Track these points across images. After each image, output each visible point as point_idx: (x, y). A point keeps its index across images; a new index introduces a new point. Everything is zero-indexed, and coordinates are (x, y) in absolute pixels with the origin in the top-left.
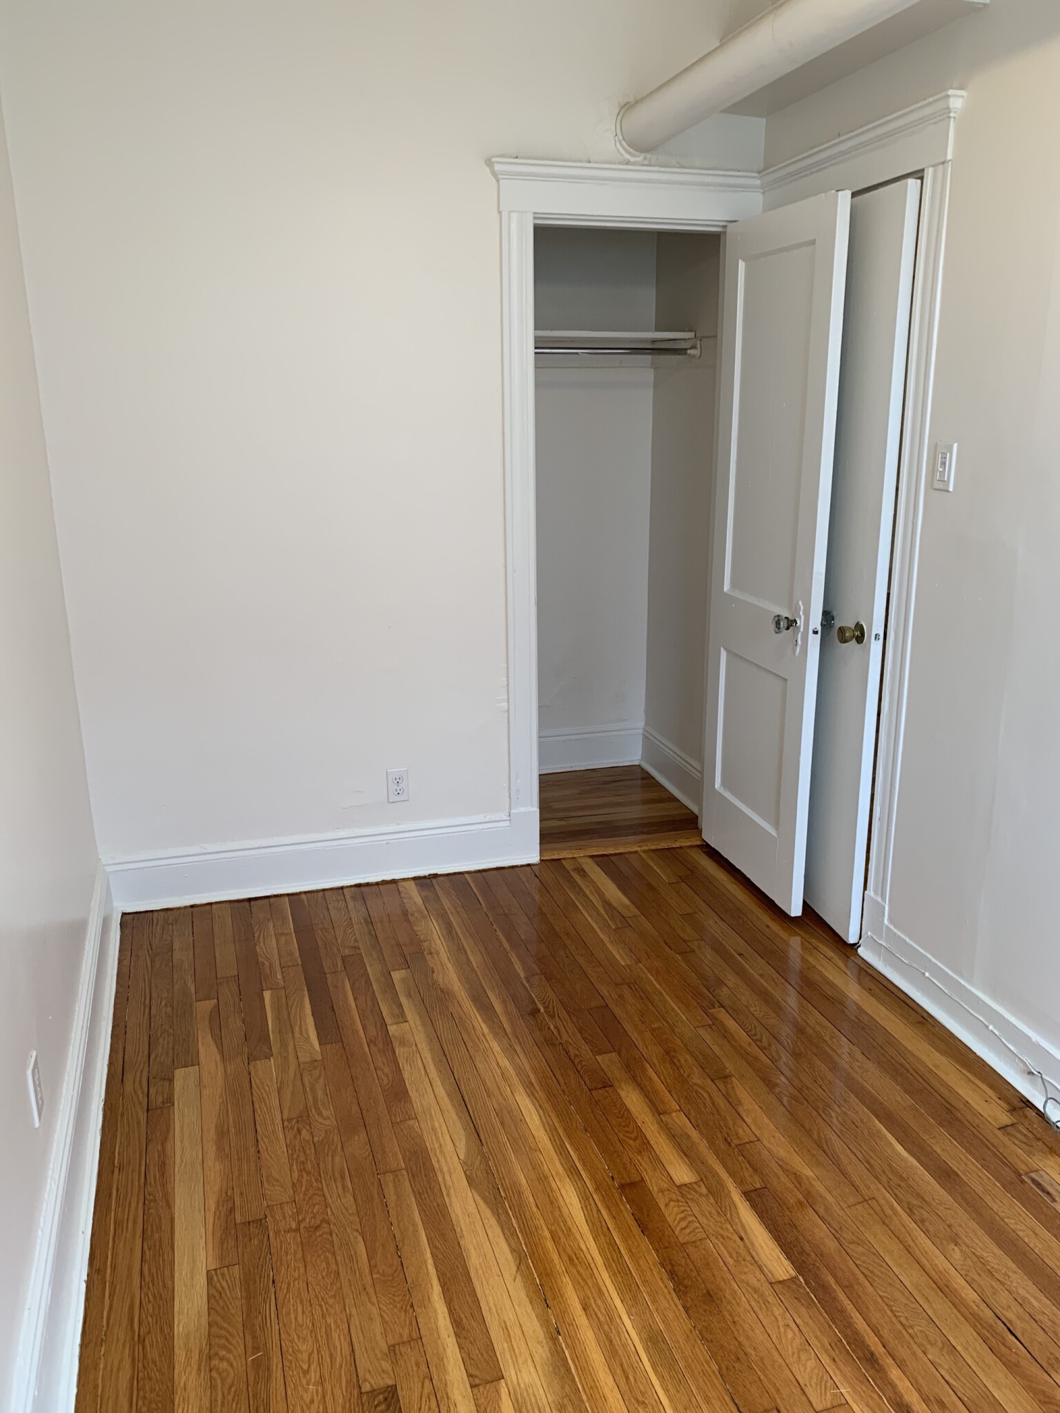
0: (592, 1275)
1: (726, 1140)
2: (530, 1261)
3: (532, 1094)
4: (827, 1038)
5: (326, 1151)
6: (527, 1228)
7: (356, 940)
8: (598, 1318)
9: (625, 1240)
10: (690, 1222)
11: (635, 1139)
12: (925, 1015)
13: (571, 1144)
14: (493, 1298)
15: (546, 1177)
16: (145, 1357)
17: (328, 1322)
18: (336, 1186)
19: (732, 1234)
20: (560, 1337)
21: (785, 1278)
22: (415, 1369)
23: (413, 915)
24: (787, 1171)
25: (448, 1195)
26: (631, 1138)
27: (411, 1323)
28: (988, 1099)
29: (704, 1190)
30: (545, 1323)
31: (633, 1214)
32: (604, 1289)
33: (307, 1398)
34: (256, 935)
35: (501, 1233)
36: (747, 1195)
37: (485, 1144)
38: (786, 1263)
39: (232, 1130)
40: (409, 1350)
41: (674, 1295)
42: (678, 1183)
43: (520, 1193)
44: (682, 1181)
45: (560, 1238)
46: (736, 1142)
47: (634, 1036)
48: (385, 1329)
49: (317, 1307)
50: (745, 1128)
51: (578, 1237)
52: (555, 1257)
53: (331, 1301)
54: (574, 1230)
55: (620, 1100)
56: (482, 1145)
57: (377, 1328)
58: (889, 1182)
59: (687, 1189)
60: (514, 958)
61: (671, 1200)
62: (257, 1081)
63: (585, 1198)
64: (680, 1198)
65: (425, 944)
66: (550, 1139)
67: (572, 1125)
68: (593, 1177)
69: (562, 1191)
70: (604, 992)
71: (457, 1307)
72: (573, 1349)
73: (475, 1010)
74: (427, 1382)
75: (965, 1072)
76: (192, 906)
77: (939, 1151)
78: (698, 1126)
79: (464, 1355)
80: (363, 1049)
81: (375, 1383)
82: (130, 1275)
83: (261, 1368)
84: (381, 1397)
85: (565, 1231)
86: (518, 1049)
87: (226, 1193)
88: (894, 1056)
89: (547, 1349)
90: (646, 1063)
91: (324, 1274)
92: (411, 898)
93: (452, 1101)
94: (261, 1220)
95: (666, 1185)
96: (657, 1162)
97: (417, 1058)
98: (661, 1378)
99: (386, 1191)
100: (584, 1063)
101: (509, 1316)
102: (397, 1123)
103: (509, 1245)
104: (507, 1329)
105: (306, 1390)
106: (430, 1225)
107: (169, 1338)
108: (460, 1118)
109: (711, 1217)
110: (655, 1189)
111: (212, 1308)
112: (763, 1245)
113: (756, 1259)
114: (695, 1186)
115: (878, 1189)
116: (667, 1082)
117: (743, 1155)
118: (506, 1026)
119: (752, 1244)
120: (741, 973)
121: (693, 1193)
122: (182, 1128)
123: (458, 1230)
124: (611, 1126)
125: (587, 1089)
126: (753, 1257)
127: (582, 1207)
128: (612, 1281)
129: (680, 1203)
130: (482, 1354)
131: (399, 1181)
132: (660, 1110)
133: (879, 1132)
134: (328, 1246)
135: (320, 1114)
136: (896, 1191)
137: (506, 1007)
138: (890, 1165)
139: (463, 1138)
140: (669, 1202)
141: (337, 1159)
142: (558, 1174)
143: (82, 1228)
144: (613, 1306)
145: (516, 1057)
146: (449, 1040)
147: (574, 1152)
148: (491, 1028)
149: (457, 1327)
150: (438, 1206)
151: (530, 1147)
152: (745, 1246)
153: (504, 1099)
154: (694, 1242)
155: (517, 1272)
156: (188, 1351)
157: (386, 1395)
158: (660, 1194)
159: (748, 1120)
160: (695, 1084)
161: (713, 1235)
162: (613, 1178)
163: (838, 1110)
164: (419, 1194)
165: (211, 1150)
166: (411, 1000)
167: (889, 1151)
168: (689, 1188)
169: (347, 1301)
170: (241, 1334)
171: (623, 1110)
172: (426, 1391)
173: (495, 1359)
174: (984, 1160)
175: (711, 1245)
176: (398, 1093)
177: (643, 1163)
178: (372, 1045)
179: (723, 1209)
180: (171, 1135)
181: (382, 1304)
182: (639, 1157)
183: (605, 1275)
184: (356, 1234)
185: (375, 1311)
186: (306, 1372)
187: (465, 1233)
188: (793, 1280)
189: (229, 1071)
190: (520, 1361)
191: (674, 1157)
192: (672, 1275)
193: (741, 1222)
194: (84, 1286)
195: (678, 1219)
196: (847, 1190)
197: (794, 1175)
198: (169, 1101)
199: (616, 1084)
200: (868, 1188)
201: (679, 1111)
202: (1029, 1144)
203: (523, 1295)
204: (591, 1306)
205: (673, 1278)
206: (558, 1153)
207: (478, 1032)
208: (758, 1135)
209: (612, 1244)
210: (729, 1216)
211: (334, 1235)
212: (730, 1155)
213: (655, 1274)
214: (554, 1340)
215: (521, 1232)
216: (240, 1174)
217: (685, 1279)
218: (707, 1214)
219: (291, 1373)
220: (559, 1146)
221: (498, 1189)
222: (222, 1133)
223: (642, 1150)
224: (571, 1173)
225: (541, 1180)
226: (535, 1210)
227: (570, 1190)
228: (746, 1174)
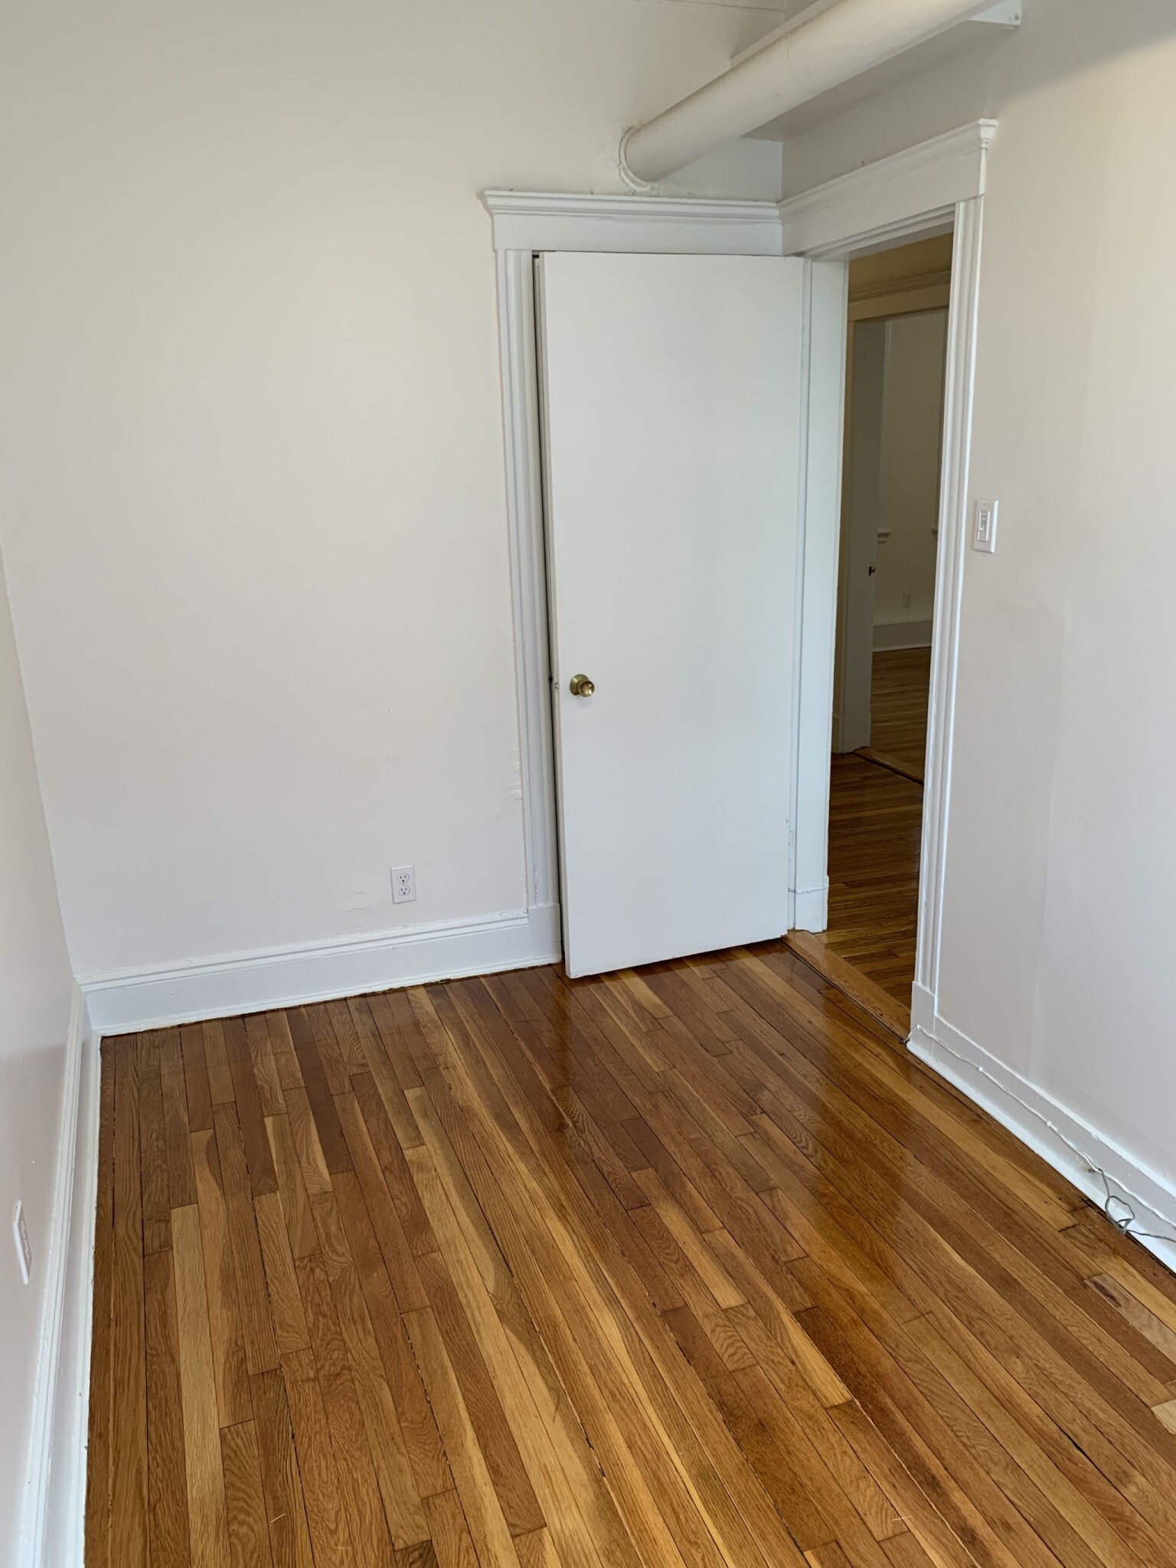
0: (636, 1411)
1: (773, 1257)
2: (569, 1399)
3: (563, 1218)
4: (877, 1142)
5: (343, 1290)
6: (565, 1364)
7: (364, 1057)
8: (645, 1456)
9: (669, 1371)
10: (738, 1348)
11: (676, 1262)
12: (979, 1112)
13: (609, 1270)
14: (531, 1441)
15: (583, 1308)
16: (157, 1526)
17: (355, 1477)
18: (356, 1329)
19: (783, 1358)
20: (604, 1478)
21: (841, 1402)
22: (451, 1522)
23: (424, 1026)
24: (839, 1287)
25: (478, 1332)
26: (672, 1261)
27: (444, 1473)
28: (1048, 1200)
29: (752, 1313)
30: (588, 1464)
31: (677, 1342)
32: (649, 1425)
33: (336, 1559)
34: (253, 1056)
35: (537, 1372)
36: (797, 1315)
37: (515, 1276)
38: (842, 1386)
39: (239, 1273)
40: (444, 1502)
41: (724, 1427)
42: (724, 1306)
43: (555, 1327)
44: (728, 1304)
45: (600, 1373)
46: (784, 1259)
47: (672, 1149)
48: (416, 1481)
49: (343, 1461)
50: (793, 1245)
51: (620, 1370)
52: (596, 1393)
53: (357, 1454)
54: (616, 1363)
55: (658, 1219)
56: (513, 1276)
57: (409, 1481)
58: (946, 1294)
59: (733, 1313)
60: (538, 1070)
61: (717, 1325)
62: (263, 1217)
63: (625, 1327)
64: (727, 1323)
65: (441, 1059)
66: (585, 1266)
67: (608, 1250)
68: (633, 1306)
69: (600, 1321)
70: (637, 1101)
71: (493, 1452)
72: (619, 1491)
73: (498, 1128)
74: (465, 1535)
75: (1023, 1172)
76: (179, 1026)
77: (997, 1257)
78: (743, 1244)
79: (503, 1504)
80: (377, 1177)
81: (409, 1540)
82: (134, 1440)
83: (284, 1530)
84: (416, 1554)
85: (605, 1364)
86: (547, 1169)
87: (236, 1343)
88: (948, 1158)
89: (591, 1493)
90: (685, 1178)
91: (348, 1425)
92: (422, 1007)
93: (477, 1229)
94: (275, 1370)
95: (711, 1310)
96: (701, 1286)
97: (437, 1185)
98: (713, 1515)
99: (410, 1331)
100: (618, 1181)
101: (550, 1460)
102: (419, 1256)
103: (546, 1383)
104: (548, 1473)
105: (335, 1551)
106: (460, 1366)
107: (181, 1502)
108: (487, 1248)
109: (761, 1341)
110: (700, 1314)
111: (227, 1469)
112: (816, 1368)
113: (809, 1383)
114: (742, 1309)
115: (935, 1302)
116: (708, 1198)
117: (792, 1273)
118: (533, 1144)
119: (805, 1368)
120: (784, 1075)
121: (741, 1316)
122: (183, 1273)
123: (490, 1370)
124: (650, 1249)
125: (623, 1210)
126: (805, 1382)
127: (622, 1338)
128: (658, 1416)
129: (727, 1328)
130: (522, 1502)
131: (423, 1319)
132: (702, 1228)
133: (935, 1241)
134: (351, 1395)
135: (334, 1251)
136: (955, 1304)
137: (532, 1123)
138: (947, 1276)
139: (492, 1269)
140: (715, 1328)
141: (356, 1299)
142: (595, 1303)
143: (78, 1390)
144: (660, 1443)
145: (545, 1178)
146: (471, 1163)
147: (612, 1280)
148: (516, 1148)
149: (495, 1473)
150: (468, 1344)
151: (564, 1276)
152: (797, 1370)
153: (534, 1225)
154: (743, 1369)
155: (556, 1411)
156: (204, 1517)
157: (421, 1551)
158: (706, 1320)
159: (796, 1235)
160: (738, 1198)
161: (763, 1361)
162: (654, 1304)
163: (892, 1220)
164: (447, 1332)
165: (217, 1295)
166: (427, 1121)
167: (945, 1261)
168: (736, 1311)
169: (374, 1453)
170: (261, 1496)
171: (662, 1231)
172: (464, 1544)
173: (536, 1505)
174: (1045, 1265)
175: (762, 1371)
176: (418, 1224)
177: (685, 1287)
178: (387, 1172)
179: (773, 1333)
180: (171, 1282)
181: (412, 1454)
184: (379, 1380)
185: (404, 1462)
186: (334, 1532)
187: (498, 1372)
188: (850, 1403)
189: (231, 1209)
190: (563, 1506)
191: (720, 1279)
192: (721, 1405)
193: (792, 1346)
194: (85, 1452)
195: (725, 1346)
196: (903, 1305)
197: (846, 1292)
198: (167, 1245)
199: (654, 1203)
200: (925, 1301)
201: (722, 1229)
202: (1092, 1246)
203: (563, 1435)
204: (636, 1442)
205: (723, 1409)
206: (595, 1280)
207: (503, 1153)
208: (807, 1251)
209: (657, 1377)
210: (779, 1339)
211: (356, 1383)
212: (778, 1273)
213: (703, 1405)
214: (599, 1482)
215: (558, 1368)
216: (250, 1321)
217: (735, 1409)
218: (756, 1338)
219: (317, 1533)
220: (596, 1274)
221: (532, 1323)
222: (227, 1277)
223: (684, 1273)
224: (610, 1302)
225: (578, 1311)
226: (572, 1343)
227: (609, 1320)
228: (796, 1294)
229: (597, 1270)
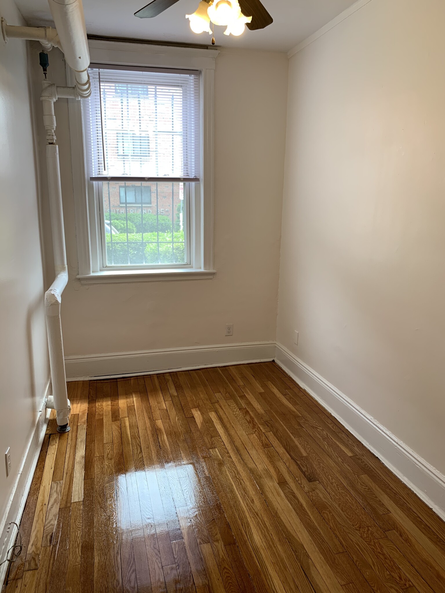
2: (273, 514)
5: (379, 566)
6: (275, 526)
11: (225, 568)
13: (257, 567)
14: (284, 503)
15: (268, 548)
19: (194, 522)
20: (261, 492)
24: (157, 550)
26: (227, 569)
29: (199, 540)
30: (266, 496)
31: (232, 531)
32: (246, 505)
35: (285, 523)
36: (181, 538)
37: (300, 567)
40: (308, 490)
42: (209, 544)
43: (280, 540)
44: (207, 545)
45: (262, 522)
46: (174, 566)
48: (318, 495)
49: (344, 501)
50: (166, 574)
51: (254, 522)
52: (263, 515)
53: (340, 503)
54: (256, 525)
57: (320, 495)
63: (251, 539)
66: (268, 570)
67: (256, 578)
68: (247, 547)
69: (261, 542)
71: (296, 500)
74: (300, 483)
79: (291, 488)
81: (315, 483)
85: (260, 524)
89: (265, 489)
94: (385, 531)
95: (215, 543)
96: (216, 554)
99: (340, 544)
101: (278, 498)
103: (281, 519)
104: (278, 494)
110: (220, 542)
111: (380, 502)
114: (202, 543)
117: (174, 557)
121: (204, 539)
123: (302, 526)
124: (236, 577)
129: (211, 535)
131: (336, 549)
132: (207, 588)
133: (99, 570)
134: (351, 520)
138: (108, 551)
140: (215, 536)
141: (371, 562)
142: (263, 550)
147: (255, 561)
149: (295, 496)
157: (311, 480)
158: (218, 539)
161: (201, 522)
162: (238, 548)
164: (324, 542)
168: (205, 542)
173: (281, 487)
175: (203, 518)
177: (223, 554)
181: (322, 502)
182: (225, 558)
183: (245, 509)
184: (343, 526)
185: (324, 500)
187: (300, 525)
190: (273, 487)
191: (207, 557)
195: (213, 528)
201: (197, 587)
203: (274, 504)
204: (251, 500)
205: (221, 508)
206: (263, 561)
208: (161, 570)
211: (351, 525)
213: (227, 509)
215: (277, 524)
217: (216, 508)
220: (263, 565)
221: (289, 543)
223: (222, 562)
224: (257, 550)
225: (270, 546)
226: (272, 533)
227: (258, 542)
228: (177, 548)
229: (263, 568)
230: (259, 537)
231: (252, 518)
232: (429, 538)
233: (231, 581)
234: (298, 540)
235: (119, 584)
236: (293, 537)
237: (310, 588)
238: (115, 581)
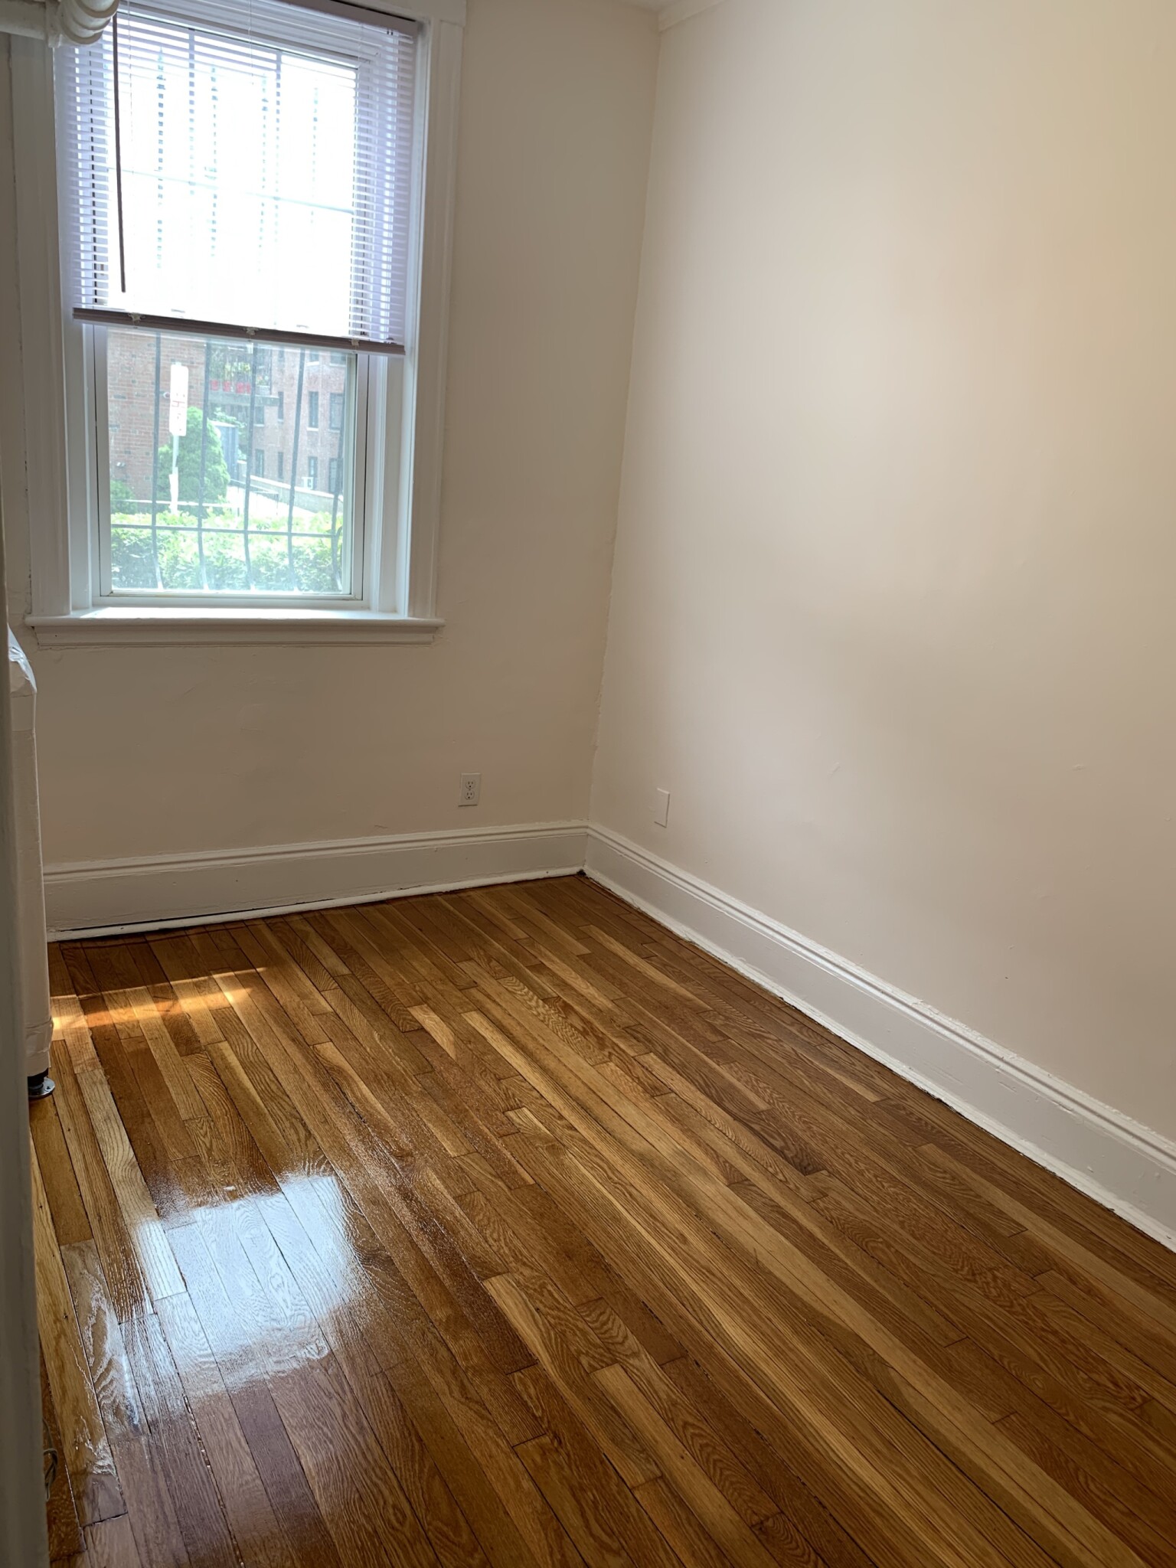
1: (560, 1442)
2: (749, 1266)
3: (865, 1489)
5: (1056, 1362)
6: (768, 1296)
8: (667, 1229)
9: (662, 1295)
10: (596, 1321)
11: (686, 1424)
13: (768, 1407)
14: (766, 1234)
15: (776, 1355)
19: (549, 1314)
20: (695, 1214)
21: (493, 1278)
24: (477, 1402)
26: (693, 1425)
29: (584, 1361)
30: (711, 1221)
31: (662, 1323)
32: (669, 1251)
35: (790, 1287)
36: (532, 1362)
37: (876, 1393)
38: (492, 1292)
40: (810, 1194)
41: (602, 1253)
42: (617, 1366)
43: (796, 1332)
44: (612, 1370)
45: (730, 1290)
46: (546, 1440)
48: (840, 1205)
49: (907, 1213)
50: (532, 1465)
51: (711, 1293)
52: (726, 1272)
53: (901, 1219)
54: (718, 1300)
55: (730, 1500)
56: (879, 1393)
59: (605, 1360)
61: (621, 1344)
63: (722, 1337)
64: (612, 1347)
66: (799, 1412)
67: (780, 1439)
68: (722, 1361)
69: (751, 1341)
78: (602, 1462)
95: (631, 1362)
96: (647, 1392)
99: (943, 1321)
101: (746, 1224)
103: (775, 1277)
109: (573, 1330)
110: (643, 1356)
111: (990, 1206)
112: (515, 1306)
114: (596, 1366)
117: (535, 1416)
119: (526, 1304)
121: (596, 1355)
123: (836, 1286)
124: (726, 1444)
125: (787, 1513)
126: (527, 1293)
129: (610, 1341)
131: (940, 1334)
132: (663, 1485)
140: (623, 1342)
142: (765, 1361)
147: (757, 1394)
149: (783, 1213)
152: (534, 1302)
154: (589, 1301)
155: (756, 1255)
158: (636, 1351)
159: (528, 1480)
160: (617, 1553)
161: (569, 1310)
162: (698, 1365)
168: (603, 1361)
171: (718, 1477)
175: (571, 1300)
177: (666, 1388)
179: (560, 1340)
182: (674, 1397)
183: (671, 1261)
184: (933, 1274)
185: (859, 1216)
186: (876, 1176)
188: (487, 1277)
192: (607, 1269)
193: (539, 1327)
194: (1109, 1206)
195: (610, 1322)
196: (403, 1381)
199: (746, 1530)
200: (375, 1388)
201: (634, 1488)
203: (741, 1240)
204: (677, 1237)
205: (606, 1266)
206: (778, 1391)
208: (514, 1456)
210: (553, 1331)
212: (554, 1416)
213: (624, 1268)
215: (772, 1292)
217: (594, 1267)
218: (578, 1332)
221: (823, 1336)
223: (672, 1408)
224: (749, 1364)
225: (780, 1352)
226: (770, 1316)
227: (742, 1343)
228: (532, 1391)
230: (739, 1331)
231: (702, 1284)
232: (1136, 1280)
233: (716, 1457)
234: (838, 1321)
235: (404, 1516)
236: (828, 1319)
237: (924, 1441)
238: (391, 1510)
